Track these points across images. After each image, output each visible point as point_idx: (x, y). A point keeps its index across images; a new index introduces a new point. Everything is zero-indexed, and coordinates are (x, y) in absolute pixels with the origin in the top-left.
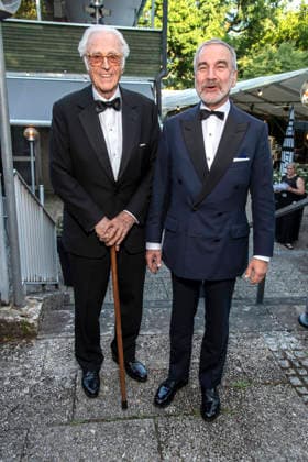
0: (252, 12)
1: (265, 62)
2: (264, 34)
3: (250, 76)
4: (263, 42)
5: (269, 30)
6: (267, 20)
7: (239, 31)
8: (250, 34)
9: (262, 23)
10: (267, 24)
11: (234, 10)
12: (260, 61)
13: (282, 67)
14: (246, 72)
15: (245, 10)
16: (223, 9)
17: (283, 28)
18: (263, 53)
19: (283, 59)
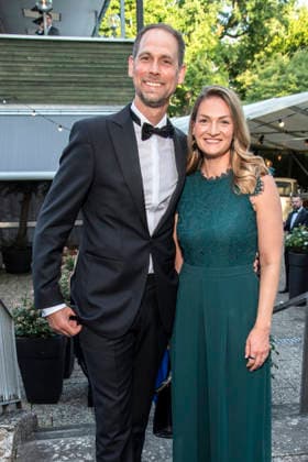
0: (253, 10)
1: (275, 77)
2: (271, 39)
3: (256, 98)
4: (269, 50)
5: (277, 34)
6: (273, 20)
7: (236, 36)
8: (252, 40)
9: (266, 25)
10: (273, 26)
11: (228, 8)
12: (267, 76)
13: (298, 84)
14: (250, 93)
15: (242, 8)
16: (212, 7)
17: (295, 32)
18: (272, 66)
19: (299, 73)
